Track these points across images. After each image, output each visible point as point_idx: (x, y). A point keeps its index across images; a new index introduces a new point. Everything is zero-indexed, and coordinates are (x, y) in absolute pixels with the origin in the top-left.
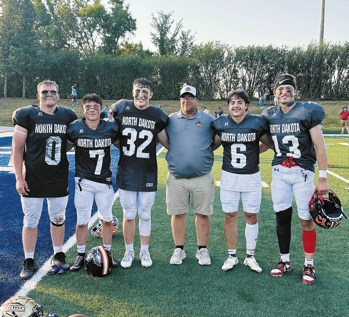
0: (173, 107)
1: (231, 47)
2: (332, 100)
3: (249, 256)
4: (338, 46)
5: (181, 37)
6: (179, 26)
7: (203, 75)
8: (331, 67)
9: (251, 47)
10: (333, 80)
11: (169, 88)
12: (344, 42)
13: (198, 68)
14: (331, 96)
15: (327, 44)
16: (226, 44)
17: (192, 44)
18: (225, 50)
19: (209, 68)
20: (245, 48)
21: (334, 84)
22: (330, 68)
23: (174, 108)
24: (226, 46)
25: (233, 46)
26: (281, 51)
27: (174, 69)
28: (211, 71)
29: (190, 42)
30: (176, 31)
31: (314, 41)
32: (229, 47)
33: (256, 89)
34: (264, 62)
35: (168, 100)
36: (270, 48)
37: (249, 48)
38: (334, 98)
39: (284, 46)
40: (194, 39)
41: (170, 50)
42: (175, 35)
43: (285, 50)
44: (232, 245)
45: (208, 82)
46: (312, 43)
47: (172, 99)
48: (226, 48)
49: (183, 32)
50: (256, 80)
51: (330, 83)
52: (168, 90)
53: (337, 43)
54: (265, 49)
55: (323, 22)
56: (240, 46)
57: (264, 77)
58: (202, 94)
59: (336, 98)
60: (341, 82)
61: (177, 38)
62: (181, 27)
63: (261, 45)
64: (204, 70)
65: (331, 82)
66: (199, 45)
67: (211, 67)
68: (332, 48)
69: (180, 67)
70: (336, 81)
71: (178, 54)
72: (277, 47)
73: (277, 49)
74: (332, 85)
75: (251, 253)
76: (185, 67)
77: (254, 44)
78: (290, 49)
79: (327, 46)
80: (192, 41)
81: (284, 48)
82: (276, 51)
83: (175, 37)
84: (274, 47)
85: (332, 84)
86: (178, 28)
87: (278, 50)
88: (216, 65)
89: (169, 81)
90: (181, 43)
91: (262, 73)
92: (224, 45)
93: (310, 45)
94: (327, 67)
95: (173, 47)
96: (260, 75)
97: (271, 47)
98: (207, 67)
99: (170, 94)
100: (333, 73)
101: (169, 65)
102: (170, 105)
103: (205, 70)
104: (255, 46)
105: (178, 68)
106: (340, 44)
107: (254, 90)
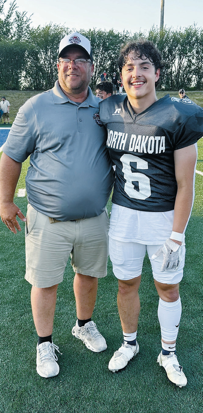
0: (12, 97)
1: (71, 31)
2: (173, 91)
3: (166, 353)
4: (178, 32)
5: (16, 18)
6: (13, 7)
7: (43, 62)
8: (172, 55)
9: (92, 31)
10: (174, 69)
11: (7, 77)
12: (184, 29)
13: (37, 53)
14: (171, 86)
15: (168, 31)
16: (65, 27)
17: (28, 27)
18: (65, 34)
19: (49, 54)
20: (86, 32)
21: (175, 73)
22: (171, 57)
23: (14, 99)
24: (66, 30)
25: (73, 30)
26: (122, 37)
27: (11, 55)
28: (51, 58)
29: (26, 25)
30: (10, 12)
31: (155, 26)
32: (69, 30)
33: (99, 78)
34: (106, 49)
35: (7, 90)
36: (111, 33)
37: (90, 32)
38: (175, 88)
39: (126, 31)
40: (30, 21)
41: (4, 34)
42: (9, 16)
43: (126, 35)
44: (130, 326)
45: (49, 70)
46: (154, 29)
47: (10, 89)
48: (65, 31)
49: (17, 12)
50: (98, 68)
51: (171, 73)
52: (5, 78)
53: (178, 29)
54: (107, 34)
55: (163, 5)
56: (81, 29)
57: (107, 65)
58: (43, 84)
59: (176, 88)
60: (181, 72)
61: (11, 20)
62: (15, 7)
63: (103, 30)
64: (43, 56)
65: (171, 71)
66: (36, 28)
67: (50, 52)
68: (173, 35)
69: (17, 52)
70: (177, 71)
71: (14, 39)
72: (118, 32)
73: (118, 35)
74: (173, 75)
75: (169, 348)
76: (23, 52)
77: (95, 28)
78: (131, 35)
79: (167, 33)
80: (28, 24)
81: (125, 33)
82: (117, 36)
83: (9, 19)
84: (116, 33)
85: (173, 73)
86: (11, 9)
87: (120, 35)
88: (56, 51)
89: (6, 68)
90: (16, 25)
91: (104, 60)
92: (63, 28)
93: (151, 31)
94: (168, 56)
95: (8, 31)
96: (102, 63)
97: (112, 31)
98: (47, 53)
99: (8, 84)
100: (173, 61)
101: (5, 49)
102: (10, 96)
103: (45, 56)
104: (96, 30)
105: (15, 53)
106: (181, 30)
107: (97, 80)
